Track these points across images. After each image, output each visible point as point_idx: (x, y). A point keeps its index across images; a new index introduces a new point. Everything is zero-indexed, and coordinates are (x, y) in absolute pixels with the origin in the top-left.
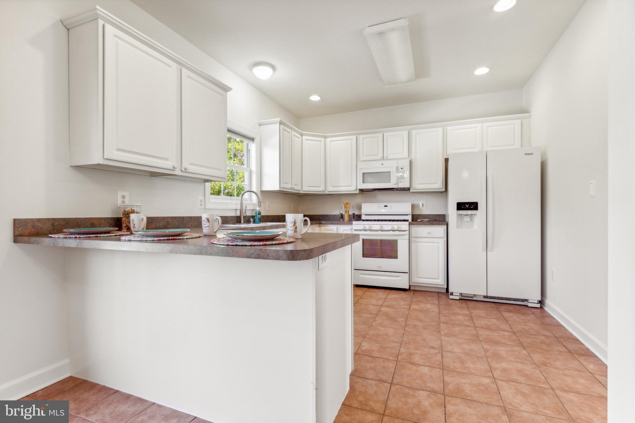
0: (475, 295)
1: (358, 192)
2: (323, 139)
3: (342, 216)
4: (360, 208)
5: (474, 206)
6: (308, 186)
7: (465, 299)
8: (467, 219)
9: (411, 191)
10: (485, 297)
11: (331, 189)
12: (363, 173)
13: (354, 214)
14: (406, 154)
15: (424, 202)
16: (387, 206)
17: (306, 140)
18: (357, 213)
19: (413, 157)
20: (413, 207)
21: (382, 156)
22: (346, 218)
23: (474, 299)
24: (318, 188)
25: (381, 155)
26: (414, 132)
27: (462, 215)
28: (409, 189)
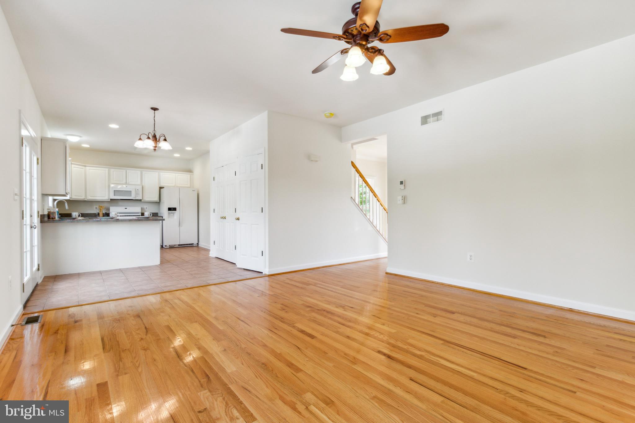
0: (175, 245)
1: (110, 200)
2: (84, 167)
3: (99, 214)
4: (109, 209)
5: (175, 209)
6: (75, 196)
7: (172, 247)
8: (172, 214)
9: (142, 201)
10: (179, 245)
11: (89, 198)
12: (114, 191)
13: (106, 213)
14: (139, 183)
15: (147, 207)
16: (126, 208)
17: (74, 167)
18: (107, 212)
19: (143, 185)
20: (142, 209)
21: (126, 181)
22: (101, 215)
23: (175, 247)
24: (81, 197)
25: (124, 181)
26: (144, 172)
27: (170, 213)
28: (141, 200)
